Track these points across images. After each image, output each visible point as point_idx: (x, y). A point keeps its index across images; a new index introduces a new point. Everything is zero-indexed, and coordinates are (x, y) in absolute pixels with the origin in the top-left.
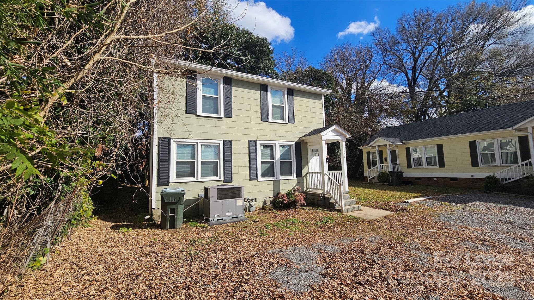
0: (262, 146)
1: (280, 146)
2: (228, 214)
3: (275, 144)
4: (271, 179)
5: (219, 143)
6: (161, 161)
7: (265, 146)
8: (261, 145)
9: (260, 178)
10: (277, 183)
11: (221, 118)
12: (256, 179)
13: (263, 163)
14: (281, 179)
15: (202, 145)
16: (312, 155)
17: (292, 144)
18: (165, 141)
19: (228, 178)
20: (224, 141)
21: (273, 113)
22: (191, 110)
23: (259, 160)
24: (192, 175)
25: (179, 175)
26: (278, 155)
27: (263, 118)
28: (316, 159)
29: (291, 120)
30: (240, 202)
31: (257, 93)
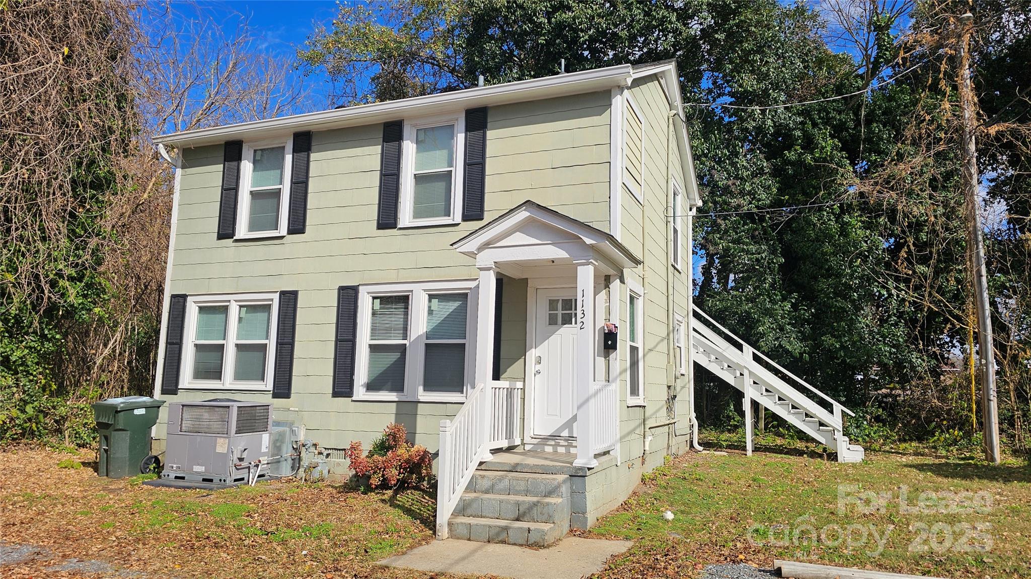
0: (377, 301)
1: (431, 297)
2: (196, 469)
3: (412, 291)
4: (393, 396)
5: (272, 300)
6: (170, 344)
7: (386, 300)
8: (374, 298)
9: (360, 392)
10: (407, 409)
12: (349, 394)
13: (373, 348)
14: (422, 399)
15: (241, 306)
16: (553, 321)
17: (470, 289)
18: (179, 301)
19: (282, 389)
20: (283, 294)
21: (417, 200)
22: (226, 230)
23: (364, 339)
24: (219, 374)
25: (198, 374)
26: (420, 323)
27: (388, 218)
28: (568, 331)
29: (474, 208)
30: (222, 445)
31: (372, 157)
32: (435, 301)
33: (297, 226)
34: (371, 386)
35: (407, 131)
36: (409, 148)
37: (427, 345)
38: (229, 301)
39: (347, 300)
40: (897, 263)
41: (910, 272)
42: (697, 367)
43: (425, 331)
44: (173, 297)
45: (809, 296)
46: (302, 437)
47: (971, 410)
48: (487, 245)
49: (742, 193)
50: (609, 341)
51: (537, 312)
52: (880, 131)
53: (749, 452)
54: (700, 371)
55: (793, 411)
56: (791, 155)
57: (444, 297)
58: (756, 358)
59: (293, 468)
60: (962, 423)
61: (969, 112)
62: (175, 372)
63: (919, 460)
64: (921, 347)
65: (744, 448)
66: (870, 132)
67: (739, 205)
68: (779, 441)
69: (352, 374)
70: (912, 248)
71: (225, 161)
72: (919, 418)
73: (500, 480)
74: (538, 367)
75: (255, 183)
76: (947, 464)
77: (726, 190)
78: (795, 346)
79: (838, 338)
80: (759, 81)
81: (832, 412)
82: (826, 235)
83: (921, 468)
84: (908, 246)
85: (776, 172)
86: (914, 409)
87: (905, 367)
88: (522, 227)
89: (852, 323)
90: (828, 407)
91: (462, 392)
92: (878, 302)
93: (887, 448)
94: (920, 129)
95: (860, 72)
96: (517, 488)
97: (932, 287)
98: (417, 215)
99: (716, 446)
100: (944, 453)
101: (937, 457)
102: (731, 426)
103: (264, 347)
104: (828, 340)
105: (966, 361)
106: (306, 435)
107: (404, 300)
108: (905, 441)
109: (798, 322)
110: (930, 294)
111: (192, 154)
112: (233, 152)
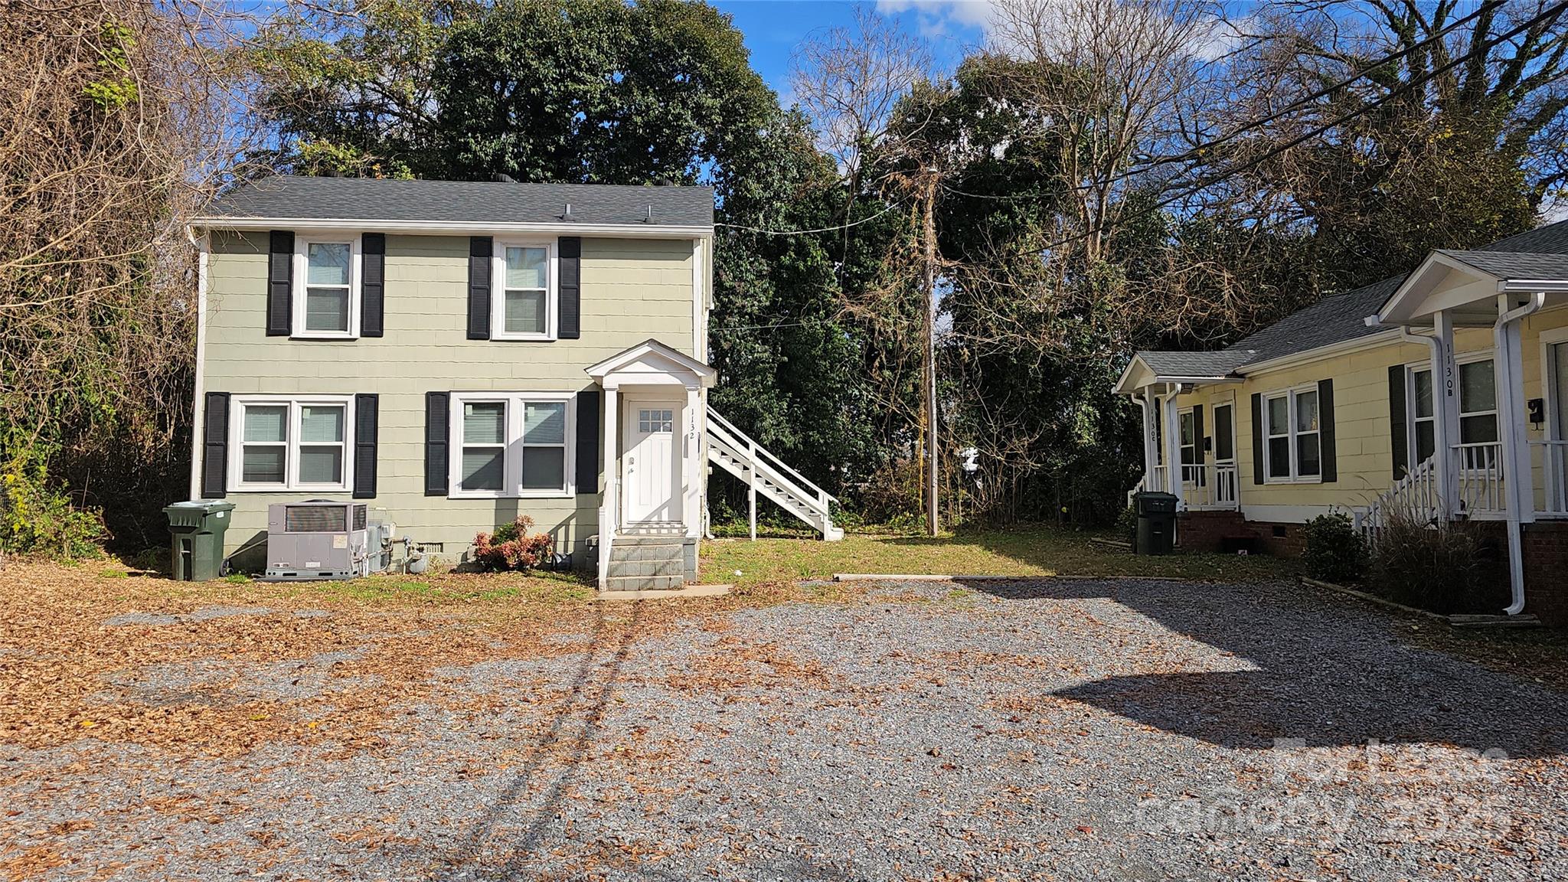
0: (470, 407)
1: (527, 405)
2: (309, 565)
3: (508, 400)
4: (492, 494)
5: (346, 402)
6: (210, 445)
7: (479, 407)
8: (466, 404)
9: (455, 490)
10: (507, 506)
11: (354, 340)
12: (445, 493)
13: (466, 451)
14: (522, 496)
15: (303, 407)
16: (642, 430)
17: (568, 399)
18: (219, 403)
19: (366, 486)
20: (359, 397)
21: (509, 314)
22: (279, 327)
23: (456, 443)
24: (280, 477)
25: (249, 476)
26: (517, 429)
27: (478, 328)
28: (660, 442)
29: (570, 328)
30: (340, 541)
31: (458, 268)
32: (531, 409)
33: (373, 326)
34: (466, 485)
35: (497, 248)
36: (499, 265)
37: (525, 448)
38: (290, 402)
39: (437, 405)
40: (871, 371)
41: (881, 380)
43: (523, 435)
44: (208, 395)
46: (392, 535)
47: (918, 496)
48: (613, 371)
51: (632, 421)
52: (861, 245)
53: (754, 538)
55: (790, 500)
56: (786, 260)
57: (540, 406)
58: (758, 454)
59: (382, 564)
60: (911, 507)
61: (930, 249)
62: (220, 475)
63: (882, 537)
64: (885, 443)
65: (749, 536)
66: (852, 243)
67: (744, 306)
68: (768, 530)
69: (447, 473)
70: (884, 360)
71: (271, 251)
72: (881, 504)
73: (634, 551)
74: (631, 466)
75: (313, 278)
76: (901, 539)
77: (733, 291)
78: (789, 440)
79: (822, 434)
80: (765, 189)
81: (817, 498)
82: (813, 340)
83: (884, 541)
84: (881, 358)
85: (774, 276)
86: (876, 498)
87: (871, 460)
89: (834, 420)
90: (815, 495)
91: (562, 488)
92: (849, 399)
93: (856, 530)
94: (895, 260)
95: (847, 183)
96: (648, 555)
97: (896, 393)
98: (509, 328)
99: (723, 535)
100: (899, 531)
101: (894, 535)
102: (724, 518)
103: (337, 451)
104: (815, 435)
105: (914, 456)
106: (396, 533)
107: (499, 408)
108: (869, 524)
109: (792, 419)
110: (895, 399)
111: (224, 241)
112: (281, 243)
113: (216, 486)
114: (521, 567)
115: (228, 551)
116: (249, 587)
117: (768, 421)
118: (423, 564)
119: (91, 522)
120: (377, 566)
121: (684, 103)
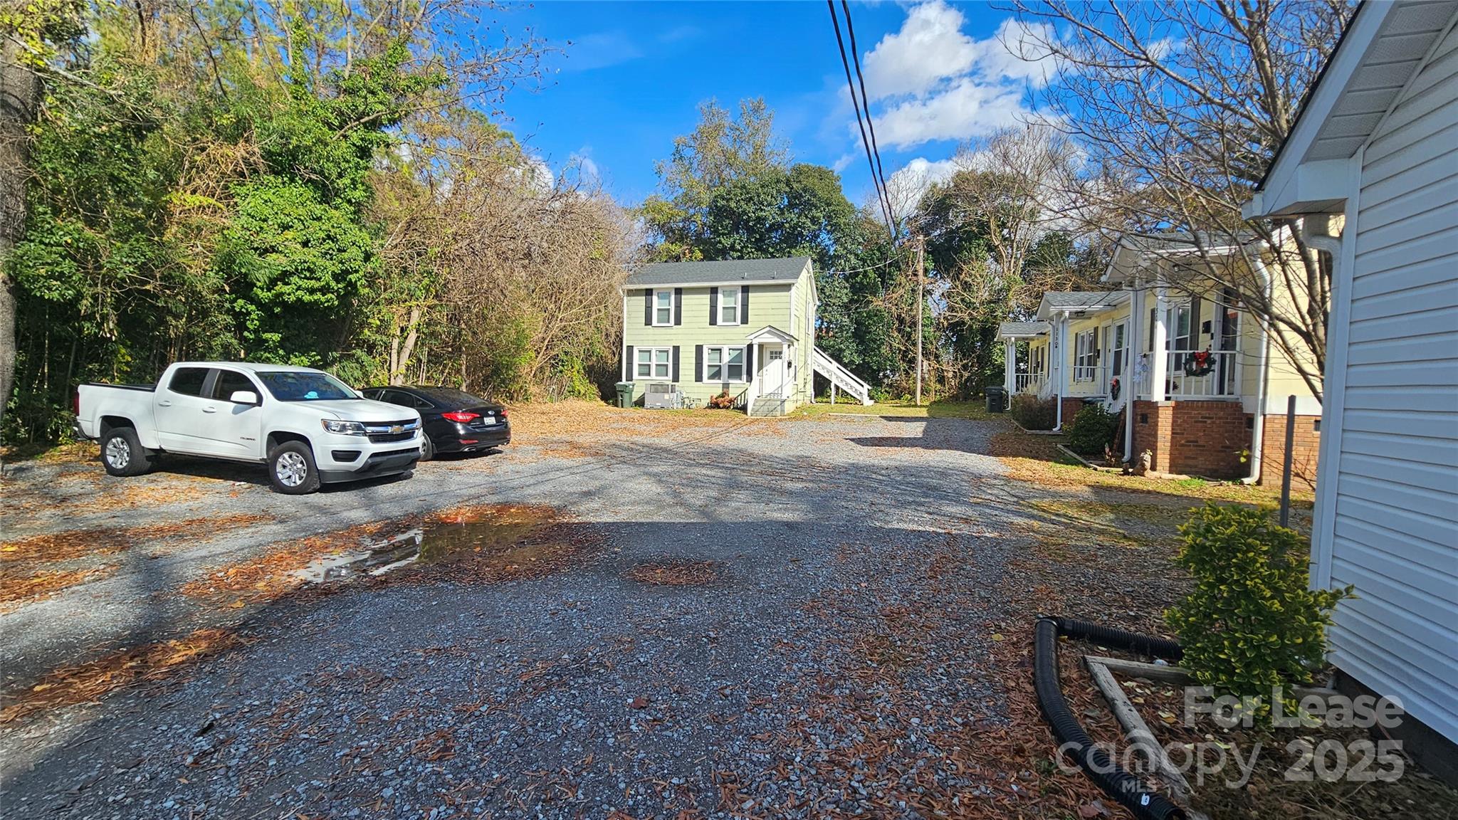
1: (730, 349)
2: (657, 404)
3: (723, 347)
4: (717, 381)
5: (669, 349)
6: (628, 364)
7: (713, 350)
8: (709, 349)
9: (705, 380)
10: (722, 386)
11: (672, 326)
12: (702, 381)
13: (709, 366)
14: (728, 382)
15: (656, 351)
16: (771, 358)
17: (744, 347)
18: (630, 348)
19: (676, 379)
20: (673, 347)
21: (724, 315)
22: (648, 322)
23: (706, 363)
24: (649, 374)
25: (640, 374)
26: (726, 358)
27: (713, 321)
28: (777, 361)
29: (745, 320)
30: (666, 396)
31: (706, 298)
32: (731, 351)
33: (678, 322)
34: (709, 378)
35: (720, 291)
36: (720, 297)
37: (729, 365)
38: (652, 349)
39: (699, 349)
42: (815, 371)
43: (728, 360)
44: (627, 347)
45: (862, 342)
46: (684, 395)
48: (757, 337)
49: (836, 297)
50: (790, 364)
51: (767, 355)
53: (833, 403)
54: (816, 373)
55: (850, 388)
57: (734, 350)
62: (631, 374)
65: (830, 403)
68: (840, 401)
69: (703, 374)
71: (646, 296)
74: (767, 373)
75: (659, 304)
76: (901, 405)
85: (851, 288)
88: (768, 332)
90: (863, 386)
91: (740, 380)
93: (878, 401)
98: (724, 321)
99: (821, 402)
103: (667, 366)
106: (686, 395)
107: (720, 350)
109: (858, 353)
111: (631, 293)
112: (649, 292)
113: (630, 378)
114: (725, 407)
115: (634, 399)
116: (640, 410)
117: (847, 353)
118: (694, 406)
119: (594, 388)
120: (680, 406)
121: (807, 217)
